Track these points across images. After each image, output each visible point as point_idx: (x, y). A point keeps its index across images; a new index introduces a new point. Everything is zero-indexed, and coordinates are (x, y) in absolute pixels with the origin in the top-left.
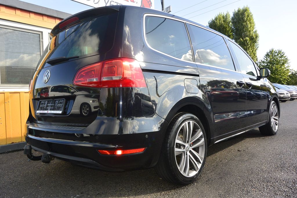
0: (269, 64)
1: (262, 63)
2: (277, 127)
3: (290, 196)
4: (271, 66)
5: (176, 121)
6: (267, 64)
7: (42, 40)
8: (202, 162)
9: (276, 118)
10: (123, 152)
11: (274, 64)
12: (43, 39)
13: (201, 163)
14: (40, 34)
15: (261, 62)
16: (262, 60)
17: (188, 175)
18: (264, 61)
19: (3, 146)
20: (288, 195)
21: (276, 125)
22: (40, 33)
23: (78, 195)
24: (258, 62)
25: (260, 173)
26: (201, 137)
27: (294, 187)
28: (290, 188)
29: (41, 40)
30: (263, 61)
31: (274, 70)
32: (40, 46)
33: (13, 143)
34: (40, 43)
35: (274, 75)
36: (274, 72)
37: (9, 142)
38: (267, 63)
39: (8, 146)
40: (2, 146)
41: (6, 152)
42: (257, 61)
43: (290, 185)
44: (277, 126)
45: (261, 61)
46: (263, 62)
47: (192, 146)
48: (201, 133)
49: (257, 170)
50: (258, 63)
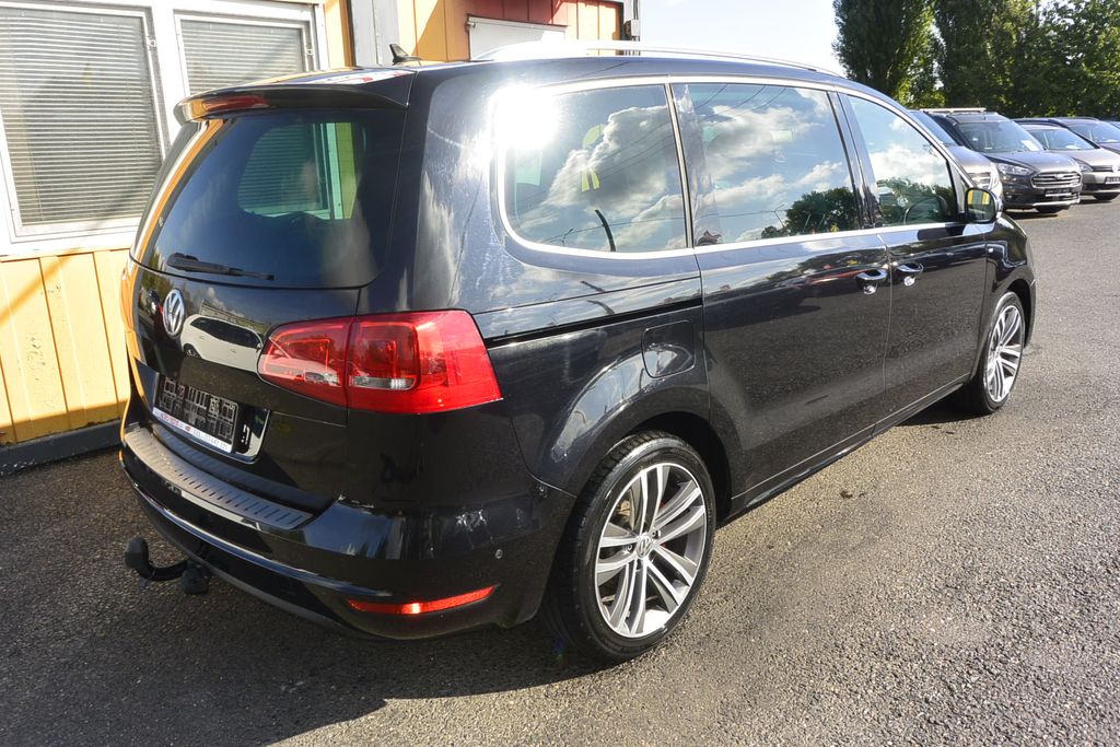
0: (1084, 21)
1: (1057, 16)
2: (1008, 382)
3: (935, 723)
4: (1092, 32)
5: (604, 478)
6: (1077, 23)
7: (153, 43)
8: (690, 580)
9: (1012, 350)
10: (423, 608)
11: (1106, 20)
12: (154, 38)
13: (687, 584)
14: (141, 18)
15: (1051, 12)
16: (1056, 5)
17: (640, 630)
18: (1064, 7)
19: (60, 439)
20: (932, 720)
21: (1007, 374)
22: (142, 14)
23: (302, 679)
24: (1041, 9)
25: (881, 612)
26: (697, 503)
27: (963, 686)
28: (949, 688)
29: (148, 42)
30: (1060, 6)
31: (1101, 50)
32: (148, 69)
33: (90, 424)
34: (146, 56)
35: (1094, 71)
36: (1098, 59)
37: (79, 424)
38: (1077, 15)
39: (76, 435)
40: (57, 436)
41: (73, 457)
42: (1038, 6)
43: (955, 676)
44: (1011, 379)
45: (1052, 7)
46: (1063, 12)
47: (662, 536)
48: (697, 492)
49: (875, 598)
50: (1041, 17)
